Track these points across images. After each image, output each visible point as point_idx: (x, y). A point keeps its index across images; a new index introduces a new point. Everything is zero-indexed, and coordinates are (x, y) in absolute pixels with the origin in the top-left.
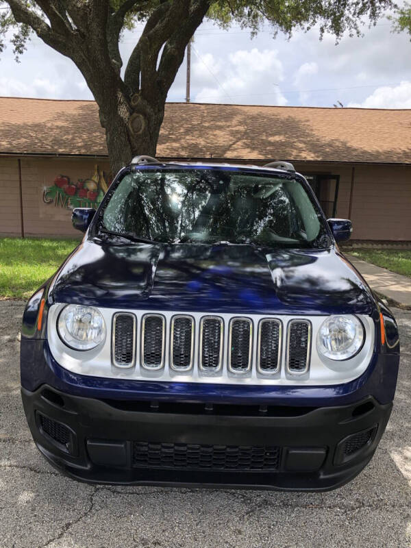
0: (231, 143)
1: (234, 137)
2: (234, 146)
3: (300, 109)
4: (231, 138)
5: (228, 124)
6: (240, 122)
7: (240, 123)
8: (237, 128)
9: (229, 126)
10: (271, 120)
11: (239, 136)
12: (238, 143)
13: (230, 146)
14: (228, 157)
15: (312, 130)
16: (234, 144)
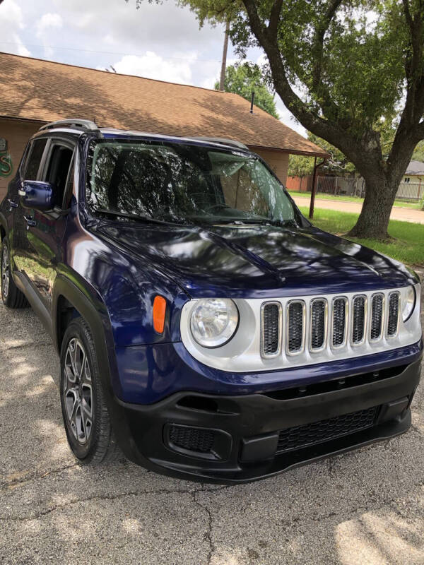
0: (23, 100)
1: (23, 93)
2: (27, 104)
3: (85, 70)
4: (20, 94)
5: (10, 76)
6: (23, 76)
7: (25, 78)
8: (23, 83)
9: (11, 80)
10: (59, 79)
11: (28, 92)
12: (31, 101)
13: (23, 104)
14: (25, 117)
15: (107, 96)
16: (26, 101)
